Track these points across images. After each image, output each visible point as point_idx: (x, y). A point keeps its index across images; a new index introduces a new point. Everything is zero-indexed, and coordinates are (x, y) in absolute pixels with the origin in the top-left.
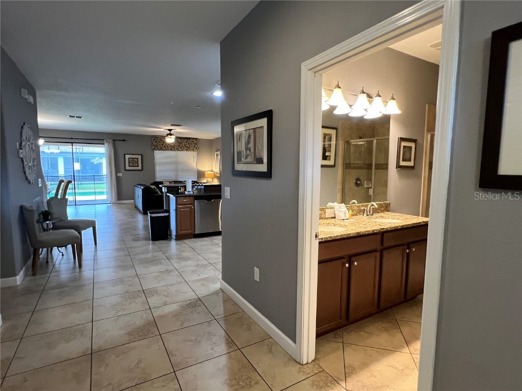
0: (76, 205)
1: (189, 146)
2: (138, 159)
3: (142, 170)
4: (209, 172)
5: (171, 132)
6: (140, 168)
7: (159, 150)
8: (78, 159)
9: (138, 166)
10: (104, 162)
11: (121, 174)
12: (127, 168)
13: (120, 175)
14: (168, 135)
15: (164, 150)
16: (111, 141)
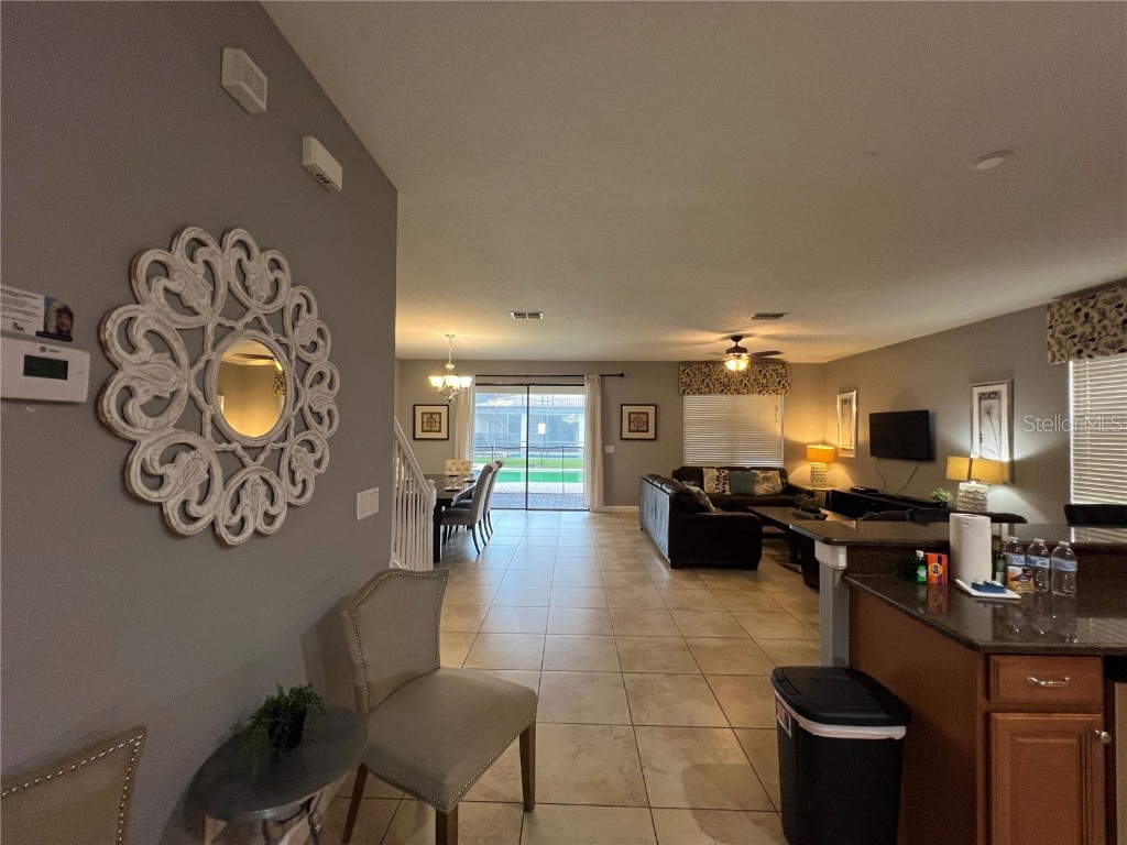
0: (527, 509)
1: (765, 381)
2: (647, 414)
3: (655, 439)
4: (819, 447)
5: (740, 344)
6: (651, 435)
7: (694, 394)
8: (545, 418)
9: (647, 431)
10: (582, 422)
11: (613, 447)
12: (626, 434)
13: (610, 449)
14: (729, 351)
15: (705, 393)
16: (596, 377)
